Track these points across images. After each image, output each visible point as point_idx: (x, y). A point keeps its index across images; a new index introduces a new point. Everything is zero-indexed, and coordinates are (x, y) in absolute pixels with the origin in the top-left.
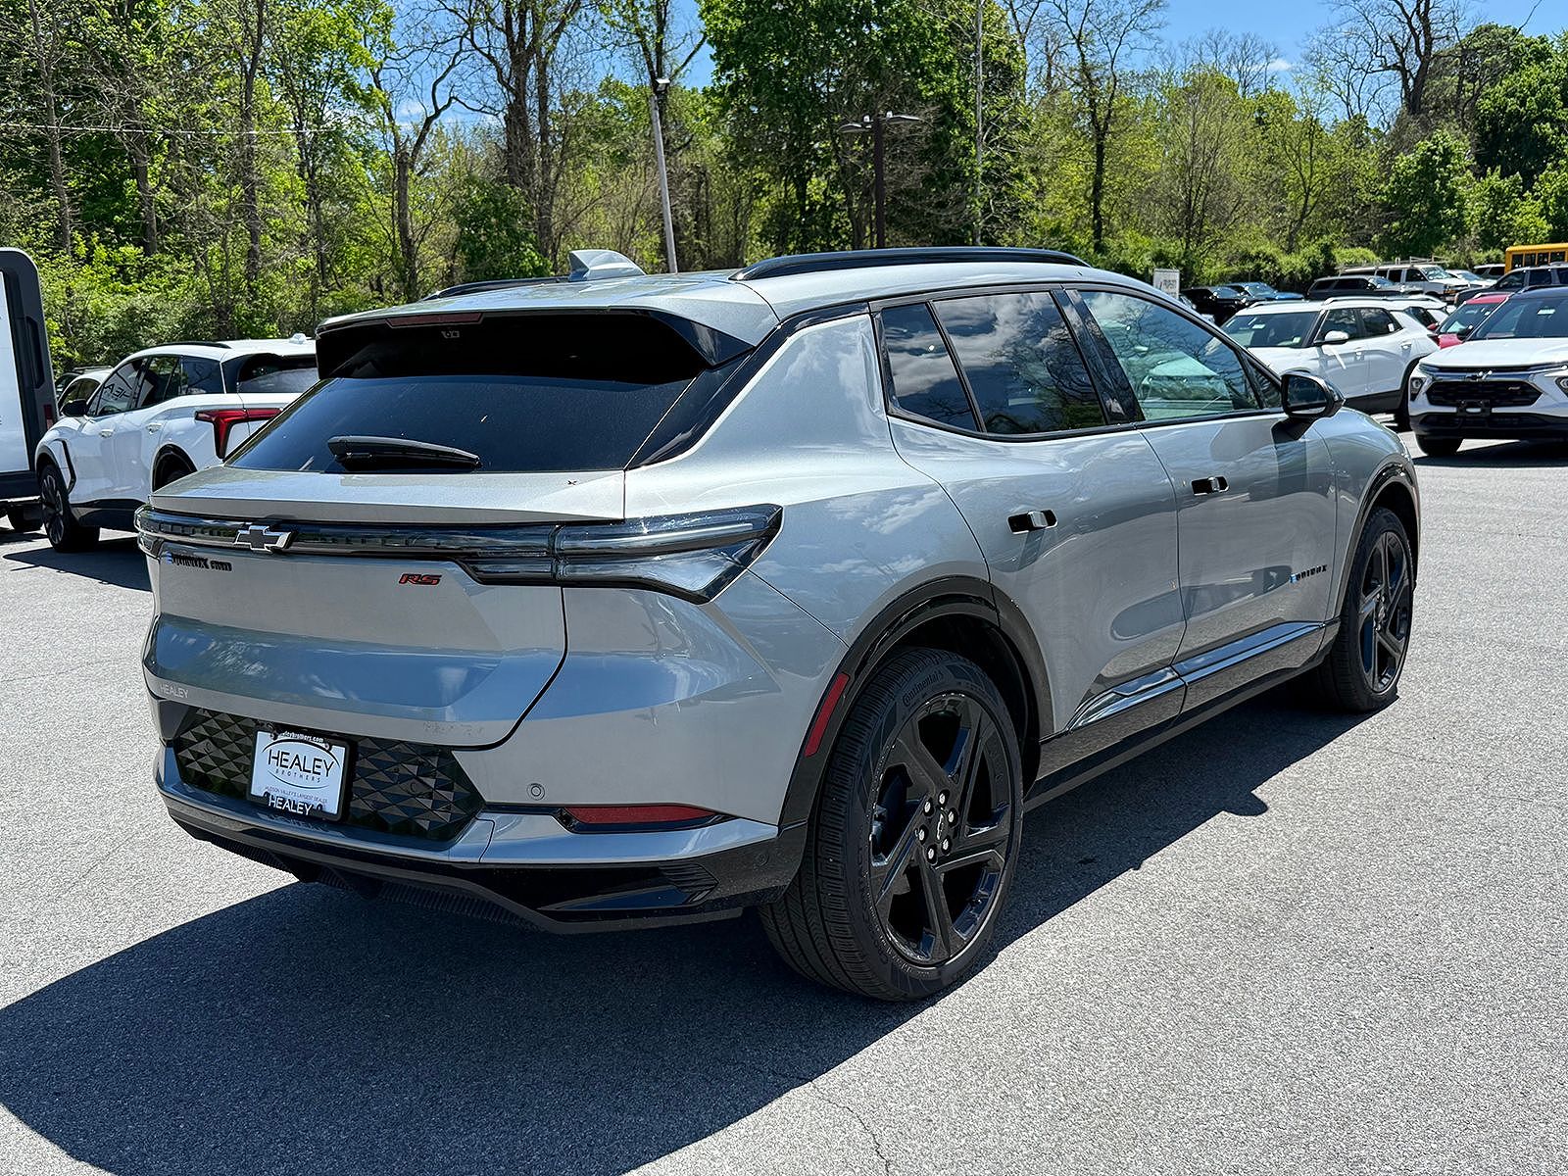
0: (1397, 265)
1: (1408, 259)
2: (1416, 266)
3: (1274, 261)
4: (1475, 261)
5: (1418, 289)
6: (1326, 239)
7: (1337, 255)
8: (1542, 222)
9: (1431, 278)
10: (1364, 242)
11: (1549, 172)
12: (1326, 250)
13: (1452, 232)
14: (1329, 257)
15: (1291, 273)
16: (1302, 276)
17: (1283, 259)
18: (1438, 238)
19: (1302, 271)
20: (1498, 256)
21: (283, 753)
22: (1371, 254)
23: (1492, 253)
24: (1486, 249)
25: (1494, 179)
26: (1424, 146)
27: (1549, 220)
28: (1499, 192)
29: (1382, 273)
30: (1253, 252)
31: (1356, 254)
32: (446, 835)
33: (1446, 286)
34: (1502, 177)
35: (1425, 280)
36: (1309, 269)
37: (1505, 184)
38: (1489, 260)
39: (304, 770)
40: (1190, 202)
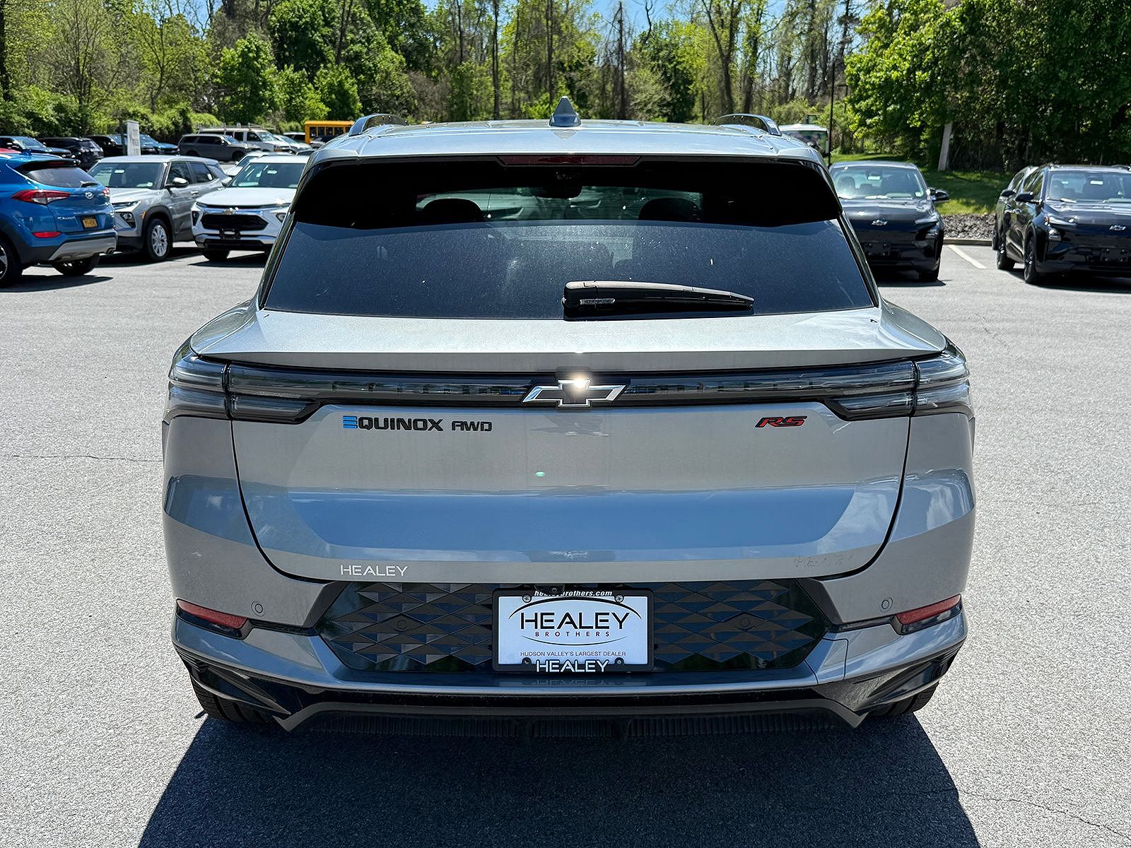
0: (238, 129)
1: (247, 124)
2: (253, 130)
3: (147, 119)
4: (283, 129)
5: (257, 147)
6: (182, 105)
7: (191, 118)
8: (322, 105)
9: (264, 139)
10: (208, 109)
11: (322, 70)
12: (183, 113)
13: (269, 108)
14: (186, 119)
15: (160, 129)
16: (169, 132)
17: (154, 118)
18: (260, 111)
19: (167, 128)
20: (297, 127)
21: (542, 614)
22: (214, 119)
23: (293, 124)
24: (289, 121)
25: (289, 71)
26: (242, 44)
27: (327, 104)
28: (292, 81)
29: (229, 133)
30: (131, 110)
31: (204, 118)
32: (793, 661)
33: (275, 146)
34: (294, 71)
35: (260, 140)
36: (173, 127)
37: (296, 76)
38: (292, 130)
39: (581, 627)
40: (79, 67)
